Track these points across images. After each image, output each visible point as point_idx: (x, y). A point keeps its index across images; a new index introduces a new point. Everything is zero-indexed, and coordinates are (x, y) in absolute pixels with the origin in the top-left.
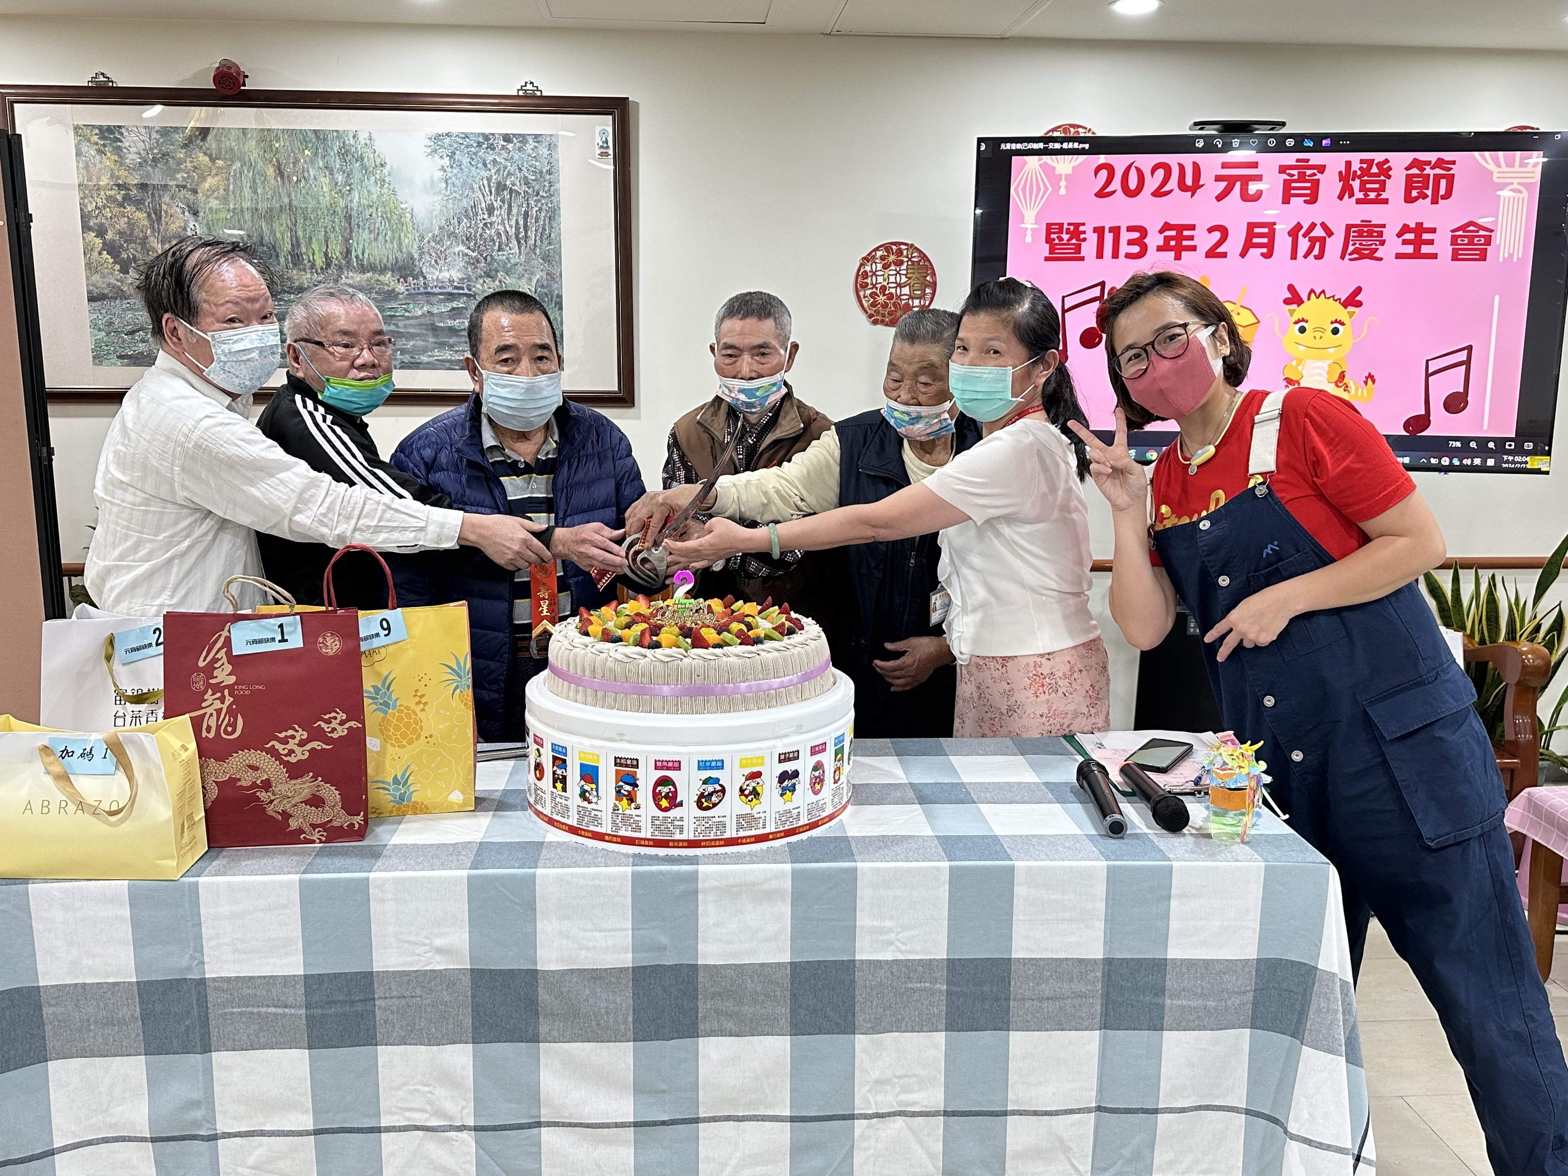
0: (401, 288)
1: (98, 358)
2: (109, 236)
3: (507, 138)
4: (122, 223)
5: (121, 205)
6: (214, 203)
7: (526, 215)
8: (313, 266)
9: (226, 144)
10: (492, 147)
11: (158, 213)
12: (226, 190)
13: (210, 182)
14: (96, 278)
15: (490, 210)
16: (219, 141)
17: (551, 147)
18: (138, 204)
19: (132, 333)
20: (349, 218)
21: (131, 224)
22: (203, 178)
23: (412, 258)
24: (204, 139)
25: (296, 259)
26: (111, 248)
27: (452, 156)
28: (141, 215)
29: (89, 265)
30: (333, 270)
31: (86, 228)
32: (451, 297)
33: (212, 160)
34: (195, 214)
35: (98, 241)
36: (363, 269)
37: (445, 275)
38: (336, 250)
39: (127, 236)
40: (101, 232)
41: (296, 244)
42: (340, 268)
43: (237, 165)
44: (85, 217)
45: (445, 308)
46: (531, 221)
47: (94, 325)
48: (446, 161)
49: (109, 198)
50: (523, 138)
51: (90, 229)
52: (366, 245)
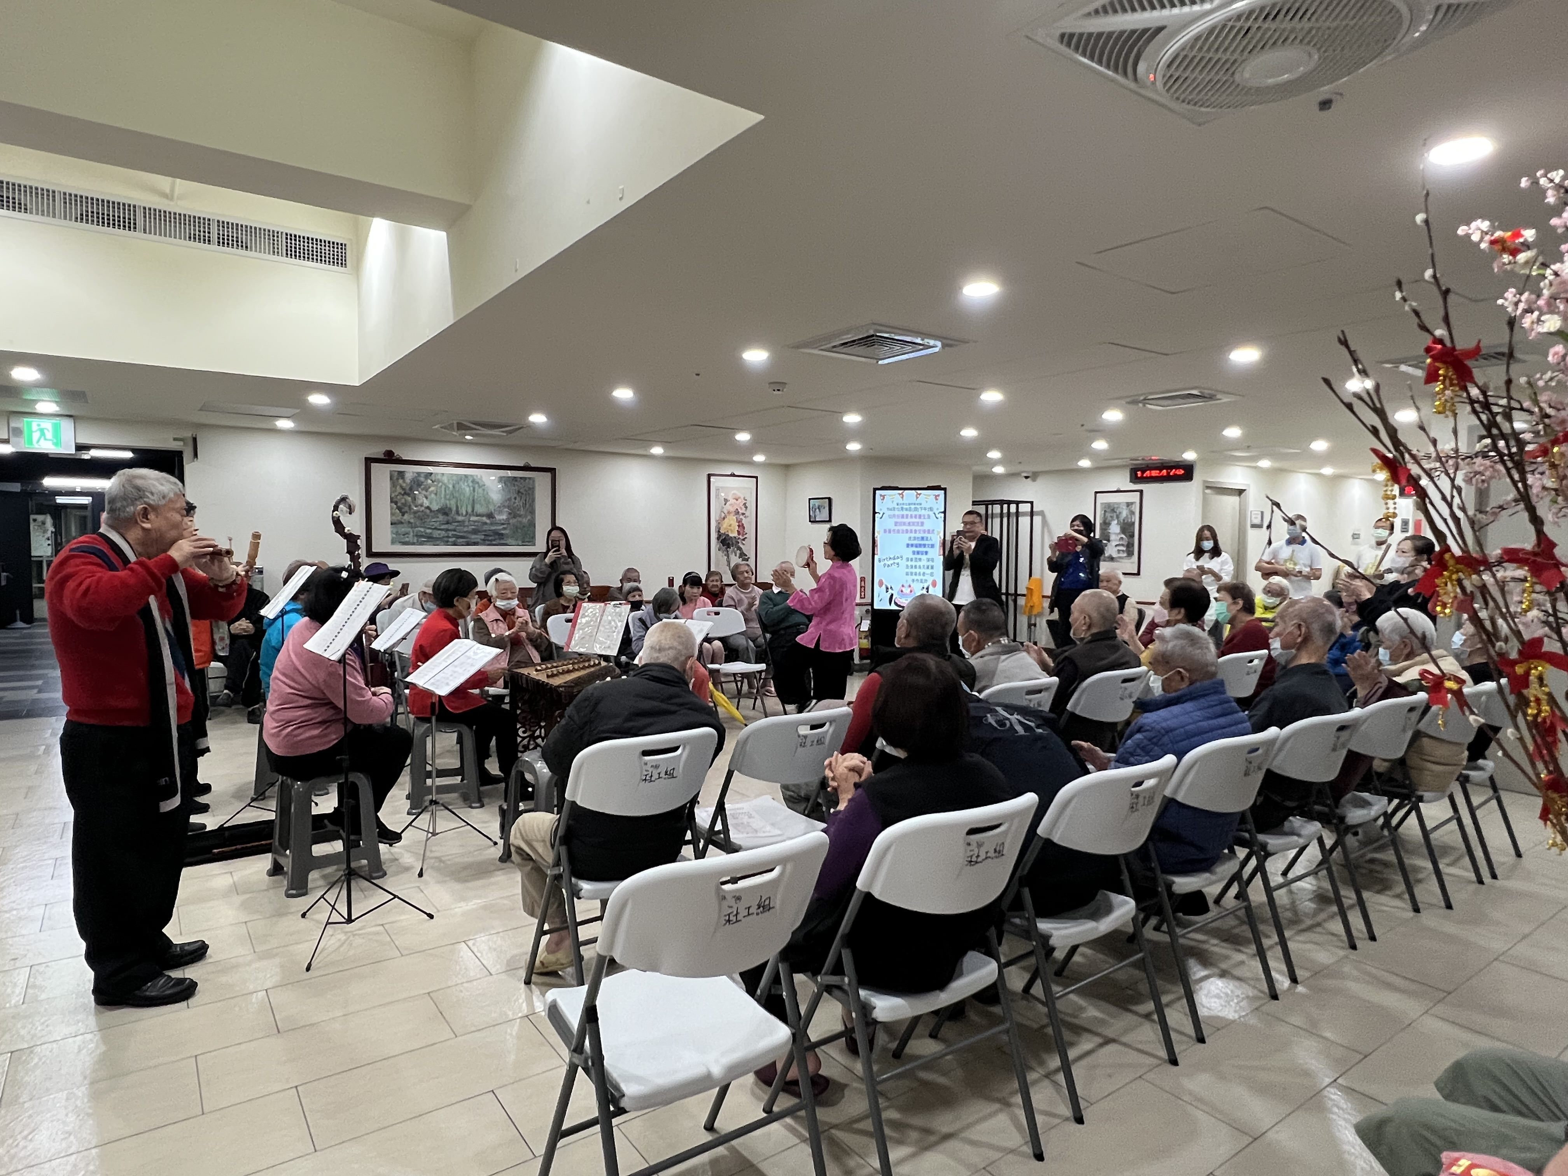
2: (399, 504)
3: (522, 478)
4: (403, 500)
5: (403, 495)
6: (433, 496)
7: (526, 500)
8: (462, 514)
9: (437, 478)
10: (517, 481)
11: (415, 497)
12: (437, 490)
13: (432, 489)
14: (394, 518)
15: (515, 499)
16: (435, 477)
17: (534, 481)
18: (408, 495)
20: (474, 500)
21: (406, 501)
22: (429, 487)
23: (492, 513)
24: (431, 476)
25: (458, 513)
26: (399, 508)
27: (505, 483)
28: (410, 499)
29: (392, 514)
30: (468, 516)
31: (391, 502)
32: (503, 524)
33: (433, 482)
34: (427, 498)
35: (395, 506)
37: (502, 517)
38: (470, 510)
39: (405, 504)
40: (396, 503)
41: (457, 507)
43: (440, 484)
44: (392, 498)
45: (501, 527)
46: (527, 502)
47: (392, 532)
48: (503, 485)
49: (400, 493)
50: (526, 478)
51: (393, 503)
52: (479, 509)
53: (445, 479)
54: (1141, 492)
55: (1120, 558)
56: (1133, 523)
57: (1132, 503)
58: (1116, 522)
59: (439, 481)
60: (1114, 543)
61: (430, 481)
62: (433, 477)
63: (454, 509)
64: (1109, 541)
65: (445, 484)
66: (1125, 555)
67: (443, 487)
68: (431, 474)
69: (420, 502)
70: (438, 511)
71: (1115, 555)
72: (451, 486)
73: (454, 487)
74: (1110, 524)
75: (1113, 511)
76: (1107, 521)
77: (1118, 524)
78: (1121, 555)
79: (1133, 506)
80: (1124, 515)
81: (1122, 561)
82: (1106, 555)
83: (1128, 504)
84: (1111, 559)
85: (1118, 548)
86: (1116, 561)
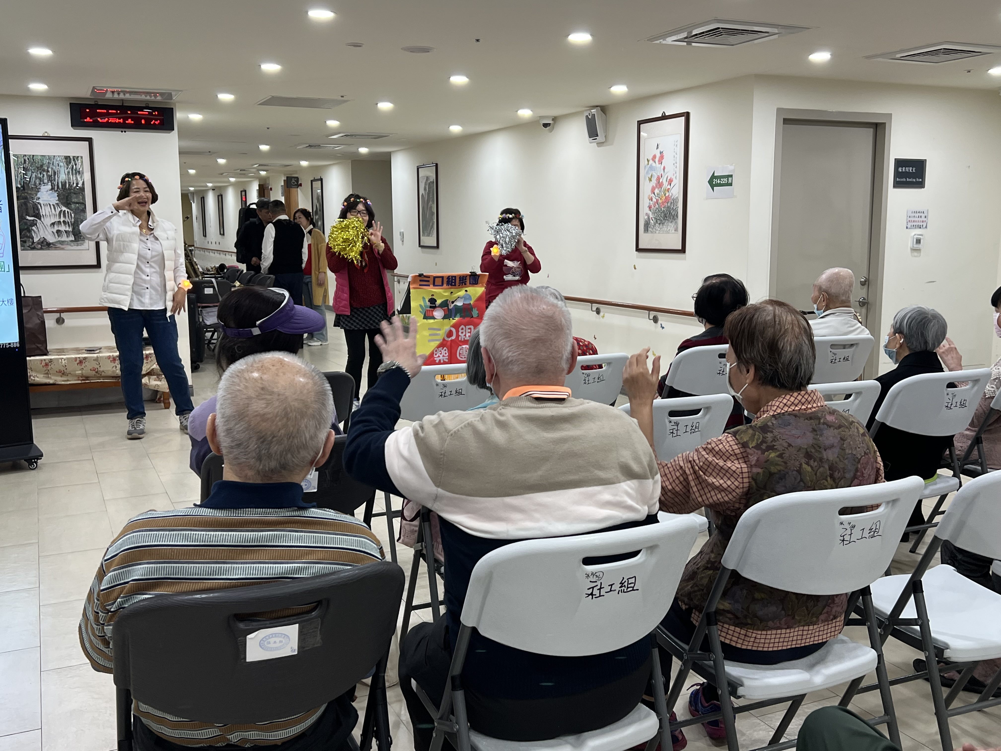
54: (90, 140)
55: (62, 243)
56: (83, 189)
57: (76, 158)
58: (49, 187)
60: (48, 221)
64: (38, 216)
66: (72, 238)
71: (51, 239)
74: (38, 190)
75: (40, 168)
76: (32, 185)
77: (52, 189)
78: (64, 238)
79: (79, 163)
80: (63, 177)
81: (69, 247)
82: (36, 240)
83: (68, 159)
84: (45, 245)
85: (56, 228)
86: (56, 248)
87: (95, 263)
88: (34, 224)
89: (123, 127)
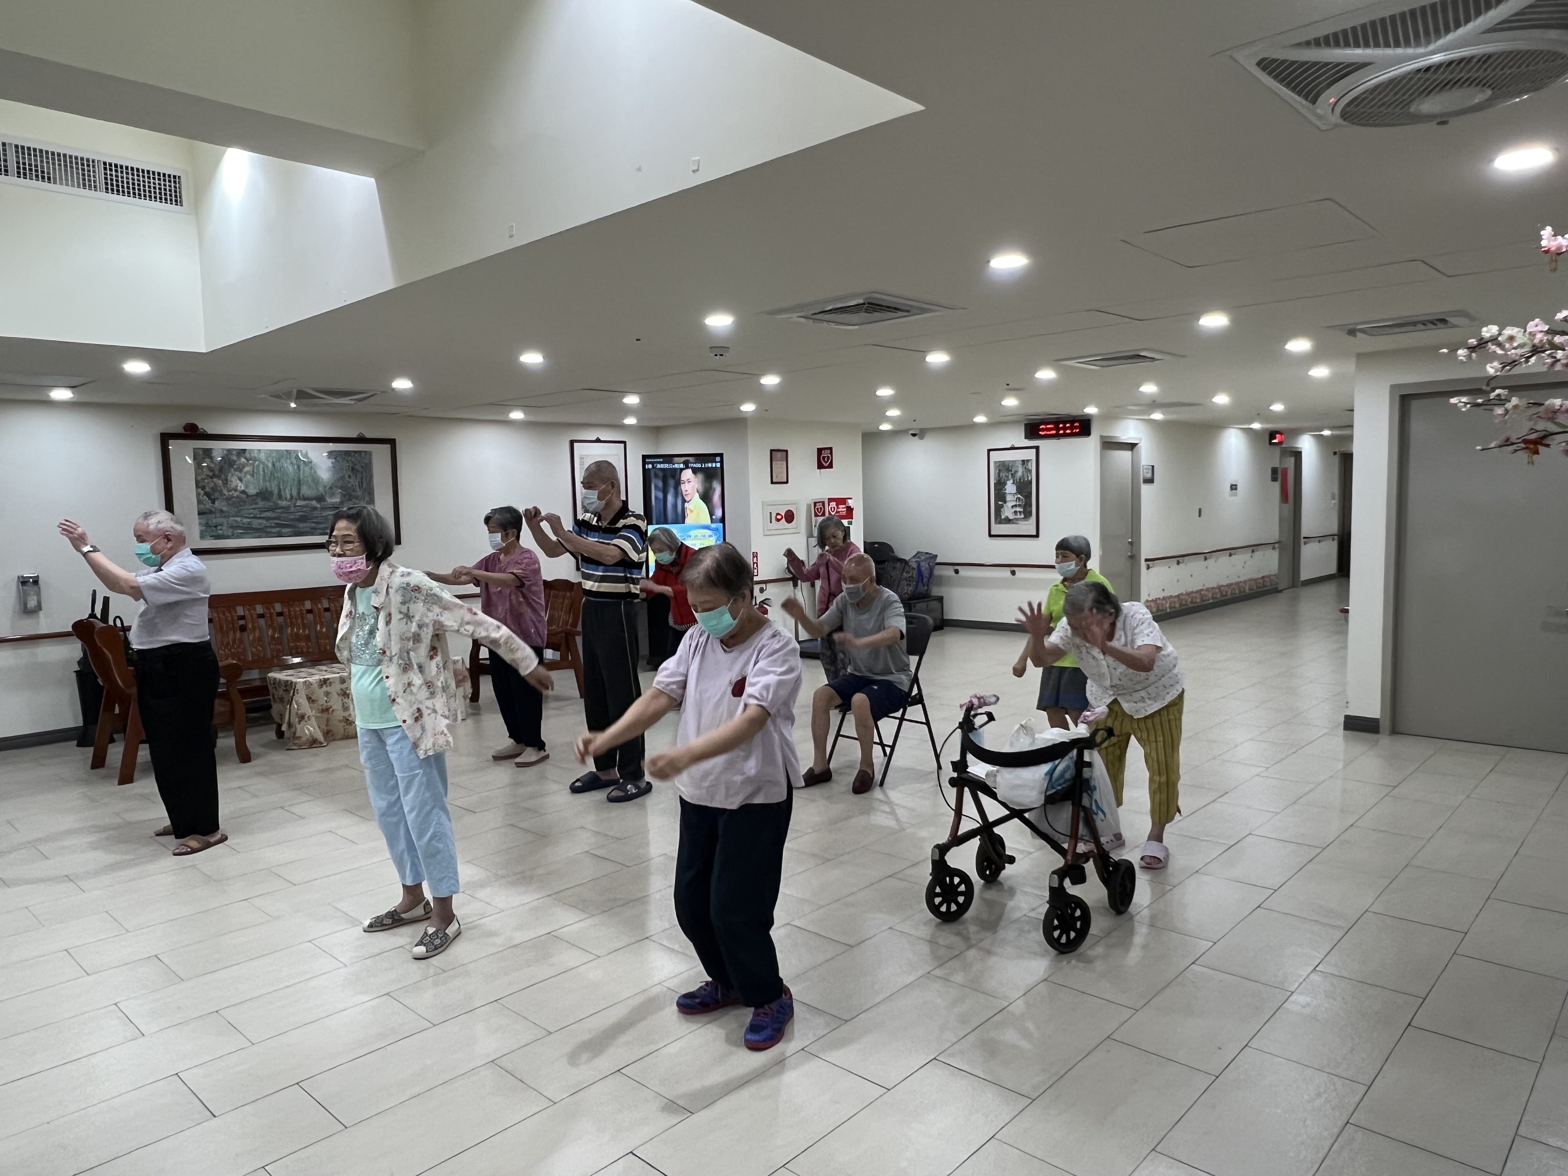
0: (318, 506)
1: (202, 537)
2: (207, 489)
3: (355, 452)
4: (212, 484)
5: (212, 478)
6: (248, 477)
7: (362, 478)
8: (286, 499)
9: (253, 455)
10: (350, 455)
11: (226, 480)
12: (253, 471)
13: (246, 469)
14: (202, 506)
15: (350, 477)
16: (250, 453)
17: (370, 455)
18: (219, 477)
19: (216, 527)
20: (299, 481)
21: (215, 485)
22: (244, 467)
23: (322, 495)
24: (244, 453)
25: (280, 497)
26: (207, 494)
27: (335, 459)
28: (220, 482)
29: (199, 502)
30: (294, 500)
31: (197, 487)
33: (248, 460)
34: (241, 480)
35: (202, 492)
36: (305, 499)
37: (334, 500)
38: (295, 493)
39: (214, 489)
40: (203, 488)
41: (280, 491)
42: (296, 500)
43: (257, 463)
44: (197, 482)
46: (364, 480)
47: (200, 524)
48: (334, 460)
49: (208, 475)
50: (360, 452)
51: (200, 487)
52: (306, 491)
53: (263, 456)
54: (1037, 448)
59: (255, 460)
61: (243, 460)
62: (247, 455)
63: (276, 492)
65: (263, 463)
67: (261, 466)
68: (244, 451)
69: (233, 486)
70: (257, 494)
72: (270, 465)
73: (274, 465)
75: (1008, 470)
76: (1002, 481)
77: (1013, 483)
78: (1018, 516)
79: (1029, 464)
80: (1020, 474)
81: (1020, 522)
82: (1003, 517)
83: (1023, 461)
84: (1008, 521)
85: (1015, 509)
86: (1014, 523)
87: (1034, 533)
88: (1002, 506)
89: (1057, 436)
